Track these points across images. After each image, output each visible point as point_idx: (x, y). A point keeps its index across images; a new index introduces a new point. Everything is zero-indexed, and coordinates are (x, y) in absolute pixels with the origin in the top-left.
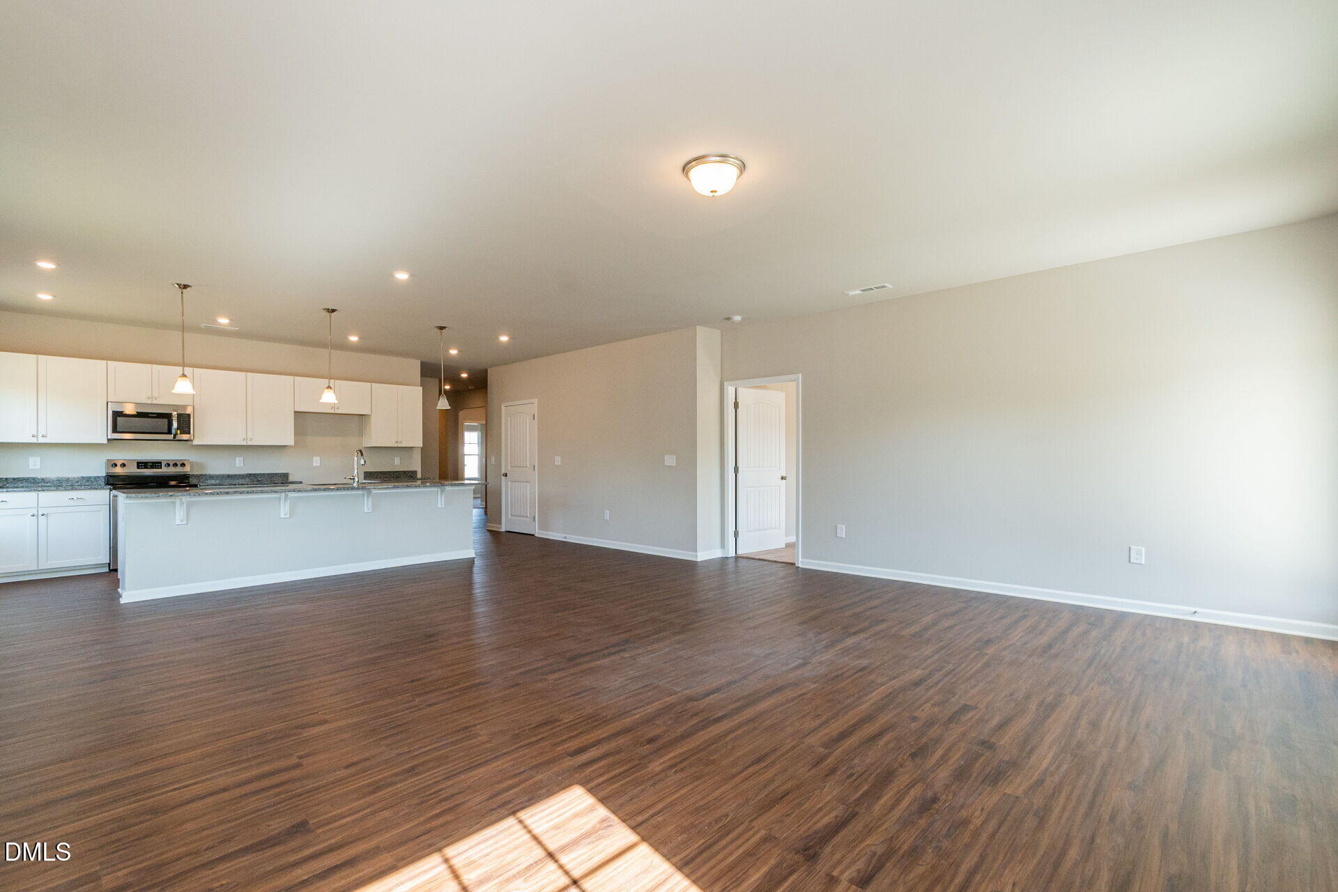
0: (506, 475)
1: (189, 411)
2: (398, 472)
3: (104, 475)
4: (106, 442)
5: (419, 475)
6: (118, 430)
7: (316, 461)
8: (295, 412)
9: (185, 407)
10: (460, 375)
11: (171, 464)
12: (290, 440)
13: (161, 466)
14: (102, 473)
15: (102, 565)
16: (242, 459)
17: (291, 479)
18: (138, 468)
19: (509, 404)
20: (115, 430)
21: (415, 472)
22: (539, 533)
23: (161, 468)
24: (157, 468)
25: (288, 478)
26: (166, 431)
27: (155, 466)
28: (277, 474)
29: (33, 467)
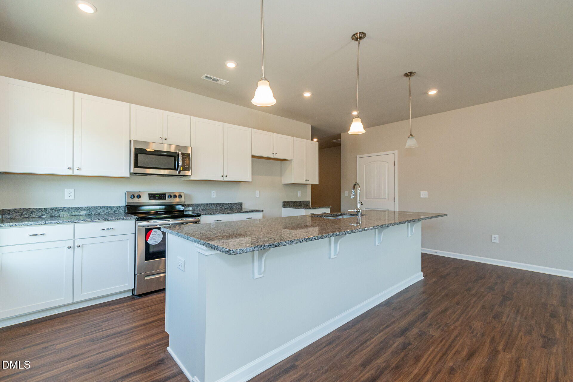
1: (189, 152)
2: (300, 201)
3: (124, 204)
4: (128, 176)
5: (310, 204)
6: (139, 165)
7: (257, 194)
8: (252, 156)
9: (186, 148)
11: (173, 195)
12: (248, 177)
13: (165, 197)
14: (122, 203)
15: (127, 291)
16: (215, 192)
17: (245, 207)
18: (150, 199)
19: (362, 156)
20: (136, 166)
21: (307, 202)
23: (165, 199)
24: (162, 199)
25: (242, 206)
26: (173, 168)
27: (162, 197)
28: (236, 203)
29: (67, 198)
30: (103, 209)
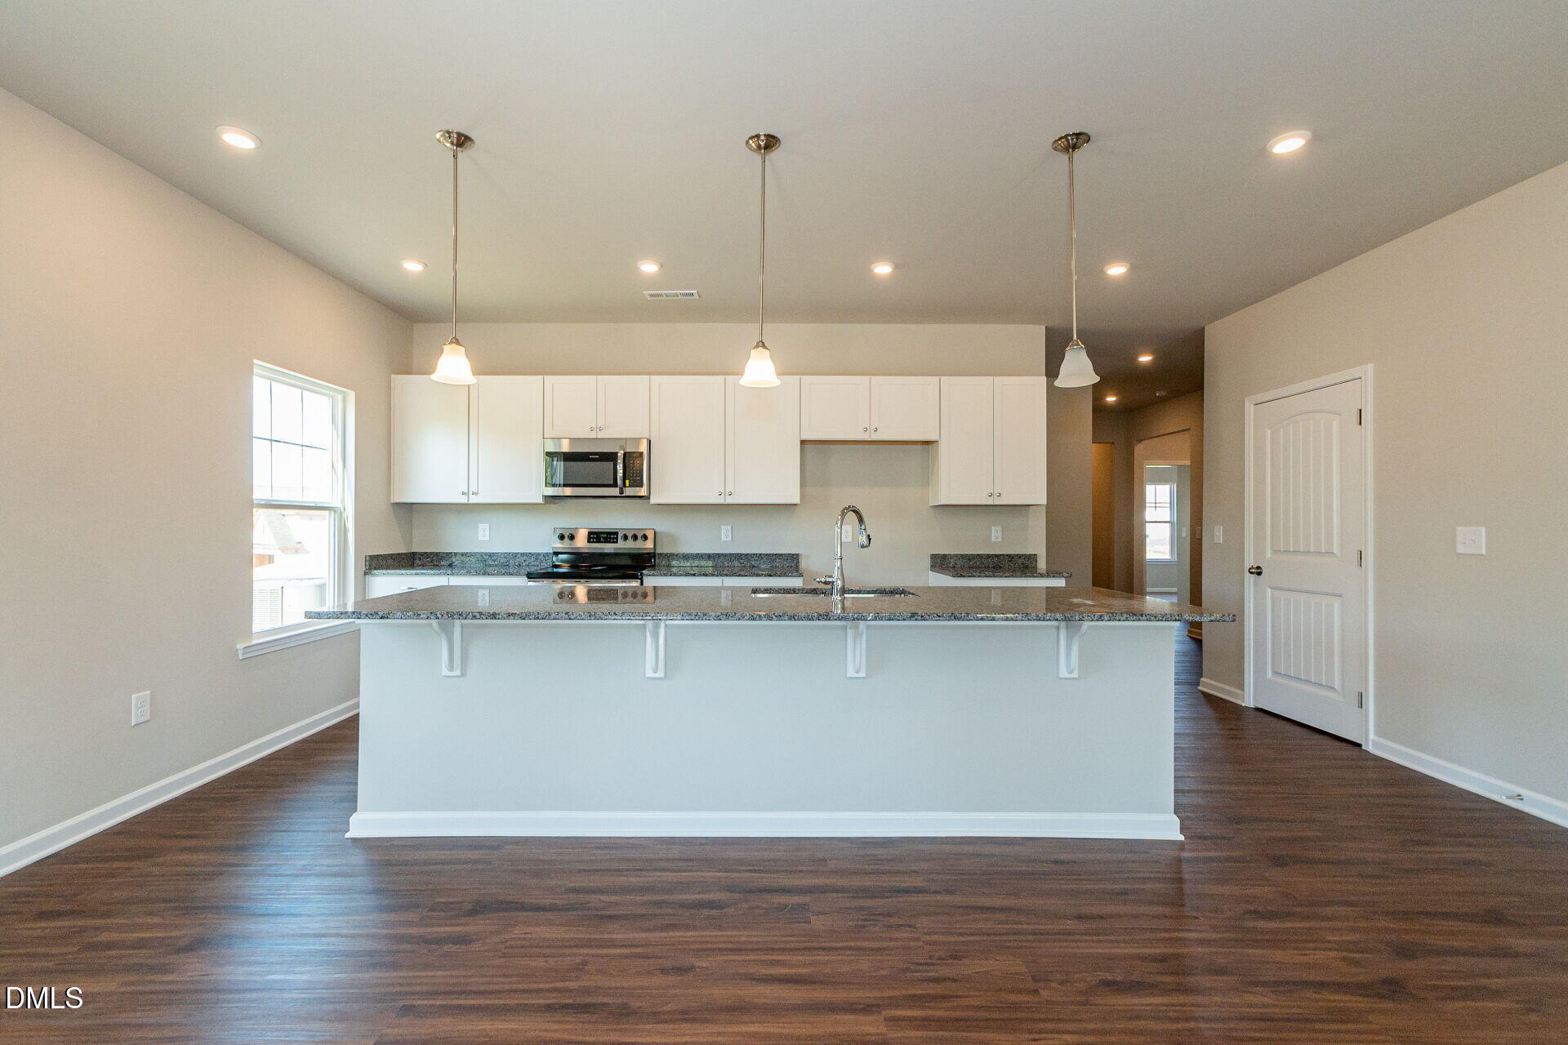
0: (1258, 571)
1: (640, 447)
2: (996, 556)
4: (540, 500)
5: (1042, 565)
6: (554, 482)
8: (803, 442)
9: (634, 441)
10: (1135, 359)
11: (630, 535)
12: (791, 493)
13: (617, 539)
17: (807, 564)
18: (590, 541)
19: (1260, 397)
20: (550, 481)
21: (1033, 558)
22: (1374, 744)
23: (617, 542)
24: (610, 542)
25: (798, 563)
26: (612, 482)
27: (610, 538)
28: (781, 555)
29: (481, 538)
30: (525, 558)
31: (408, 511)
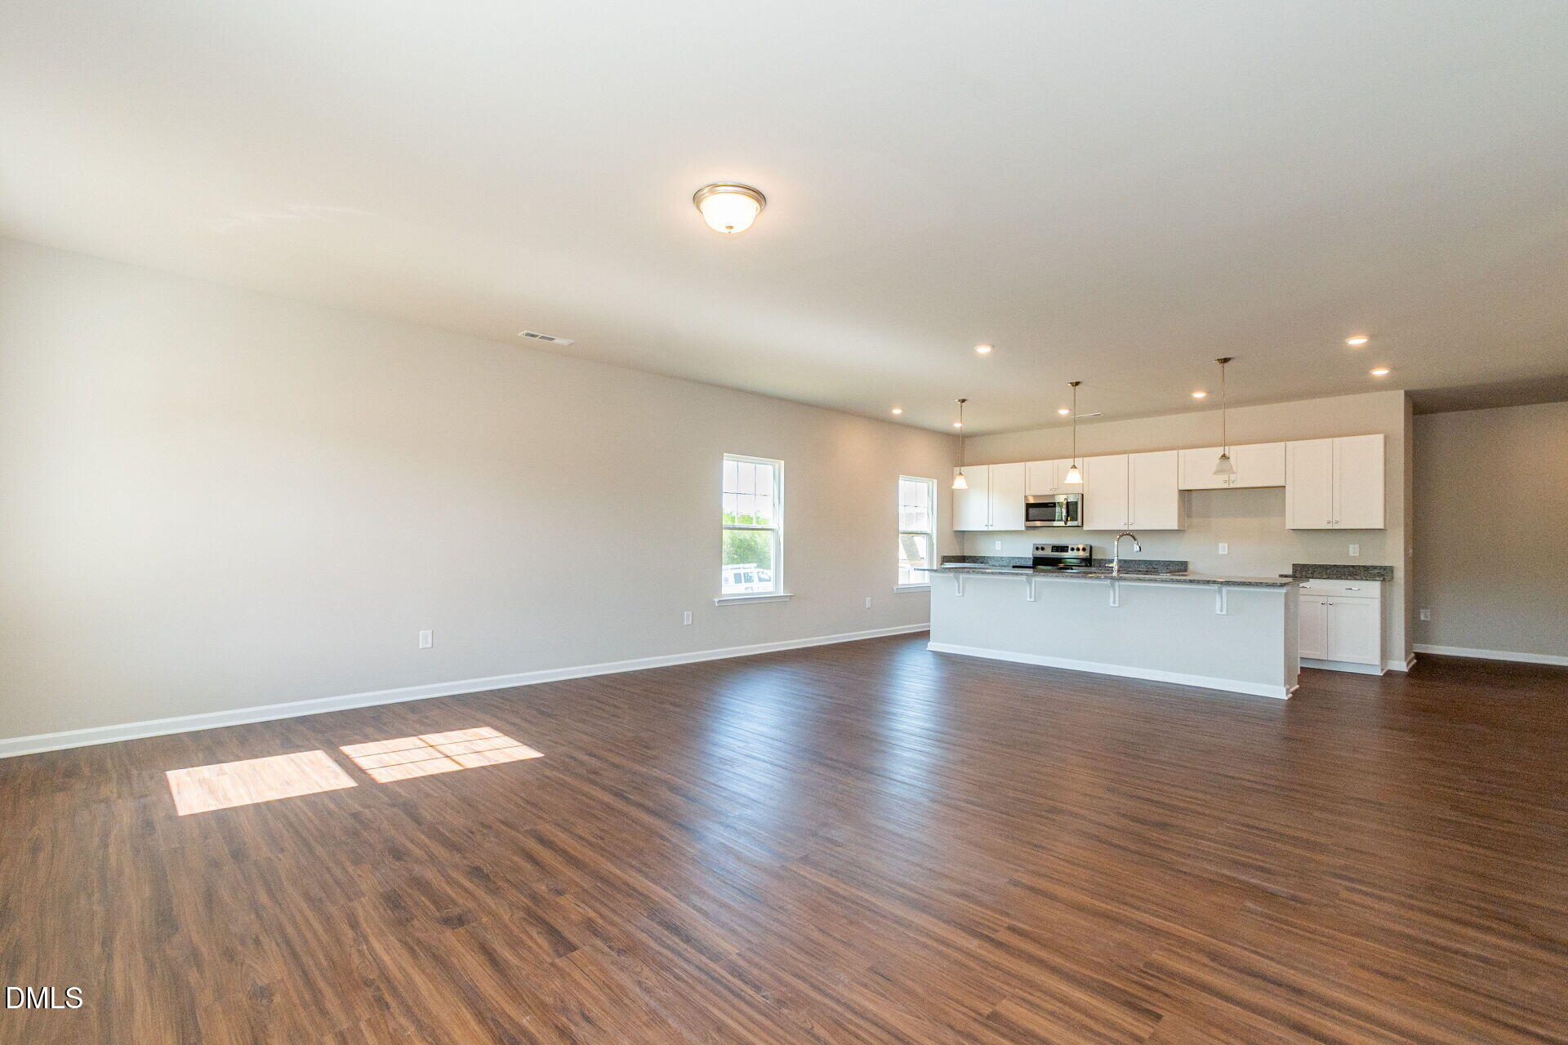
3: (1032, 557)
4: (1025, 529)
7: (1223, 549)
8: (1179, 490)
11: (1075, 549)
12: (1173, 523)
13: (1068, 549)
18: (1052, 551)
20: (1027, 519)
23: (1068, 552)
24: (1064, 552)
25: (1186, 567)
27: (1064, 549)
28: (1173, 562)
29: (997, 548)
31: (962, 535)
